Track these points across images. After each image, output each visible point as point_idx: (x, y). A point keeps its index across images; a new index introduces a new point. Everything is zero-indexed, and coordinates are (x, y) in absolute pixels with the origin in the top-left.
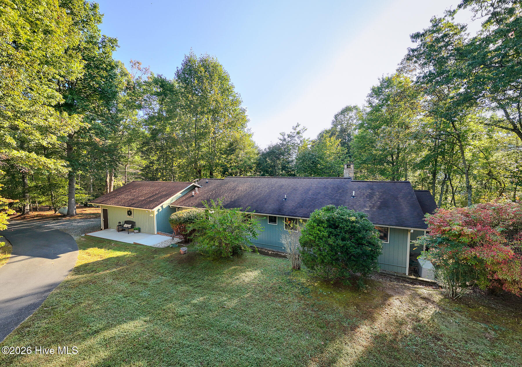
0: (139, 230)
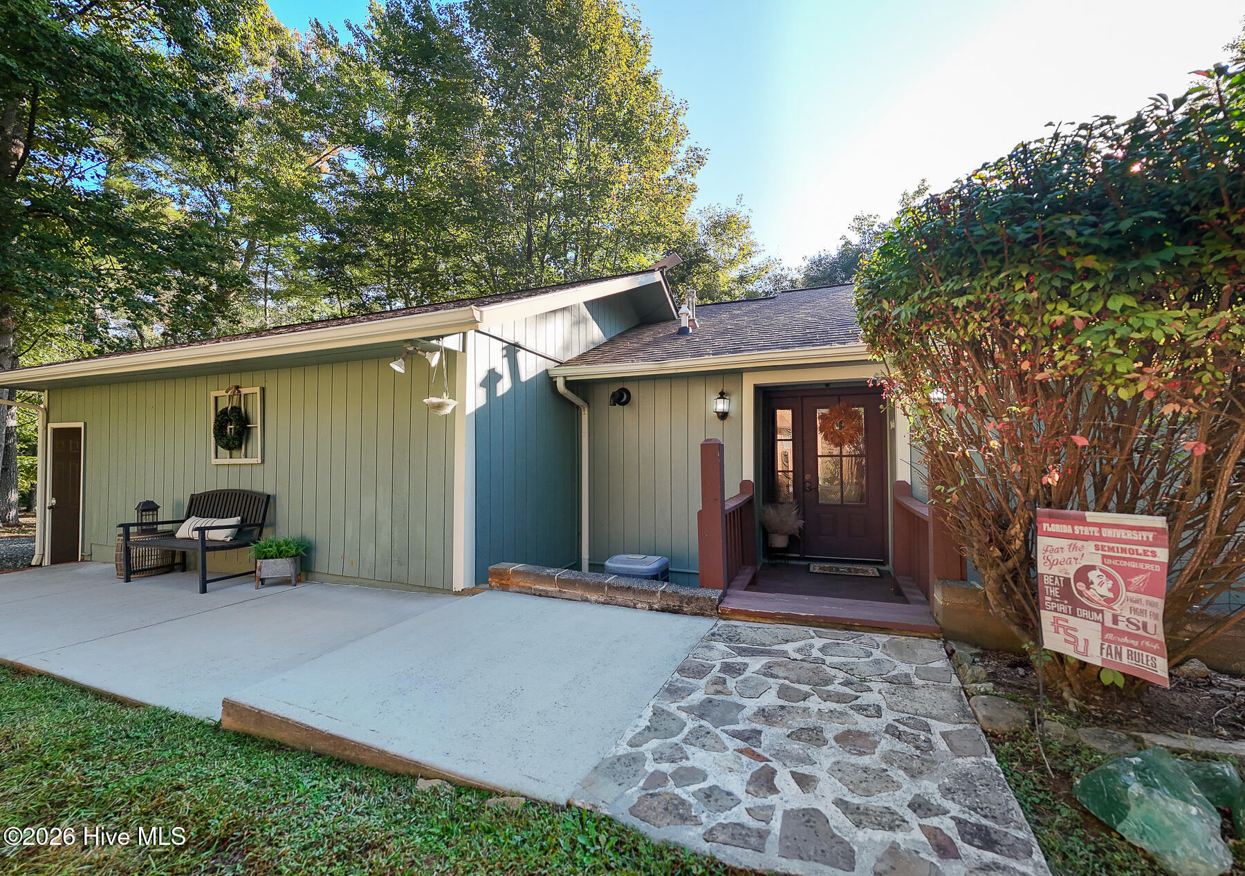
0: (304, 561)
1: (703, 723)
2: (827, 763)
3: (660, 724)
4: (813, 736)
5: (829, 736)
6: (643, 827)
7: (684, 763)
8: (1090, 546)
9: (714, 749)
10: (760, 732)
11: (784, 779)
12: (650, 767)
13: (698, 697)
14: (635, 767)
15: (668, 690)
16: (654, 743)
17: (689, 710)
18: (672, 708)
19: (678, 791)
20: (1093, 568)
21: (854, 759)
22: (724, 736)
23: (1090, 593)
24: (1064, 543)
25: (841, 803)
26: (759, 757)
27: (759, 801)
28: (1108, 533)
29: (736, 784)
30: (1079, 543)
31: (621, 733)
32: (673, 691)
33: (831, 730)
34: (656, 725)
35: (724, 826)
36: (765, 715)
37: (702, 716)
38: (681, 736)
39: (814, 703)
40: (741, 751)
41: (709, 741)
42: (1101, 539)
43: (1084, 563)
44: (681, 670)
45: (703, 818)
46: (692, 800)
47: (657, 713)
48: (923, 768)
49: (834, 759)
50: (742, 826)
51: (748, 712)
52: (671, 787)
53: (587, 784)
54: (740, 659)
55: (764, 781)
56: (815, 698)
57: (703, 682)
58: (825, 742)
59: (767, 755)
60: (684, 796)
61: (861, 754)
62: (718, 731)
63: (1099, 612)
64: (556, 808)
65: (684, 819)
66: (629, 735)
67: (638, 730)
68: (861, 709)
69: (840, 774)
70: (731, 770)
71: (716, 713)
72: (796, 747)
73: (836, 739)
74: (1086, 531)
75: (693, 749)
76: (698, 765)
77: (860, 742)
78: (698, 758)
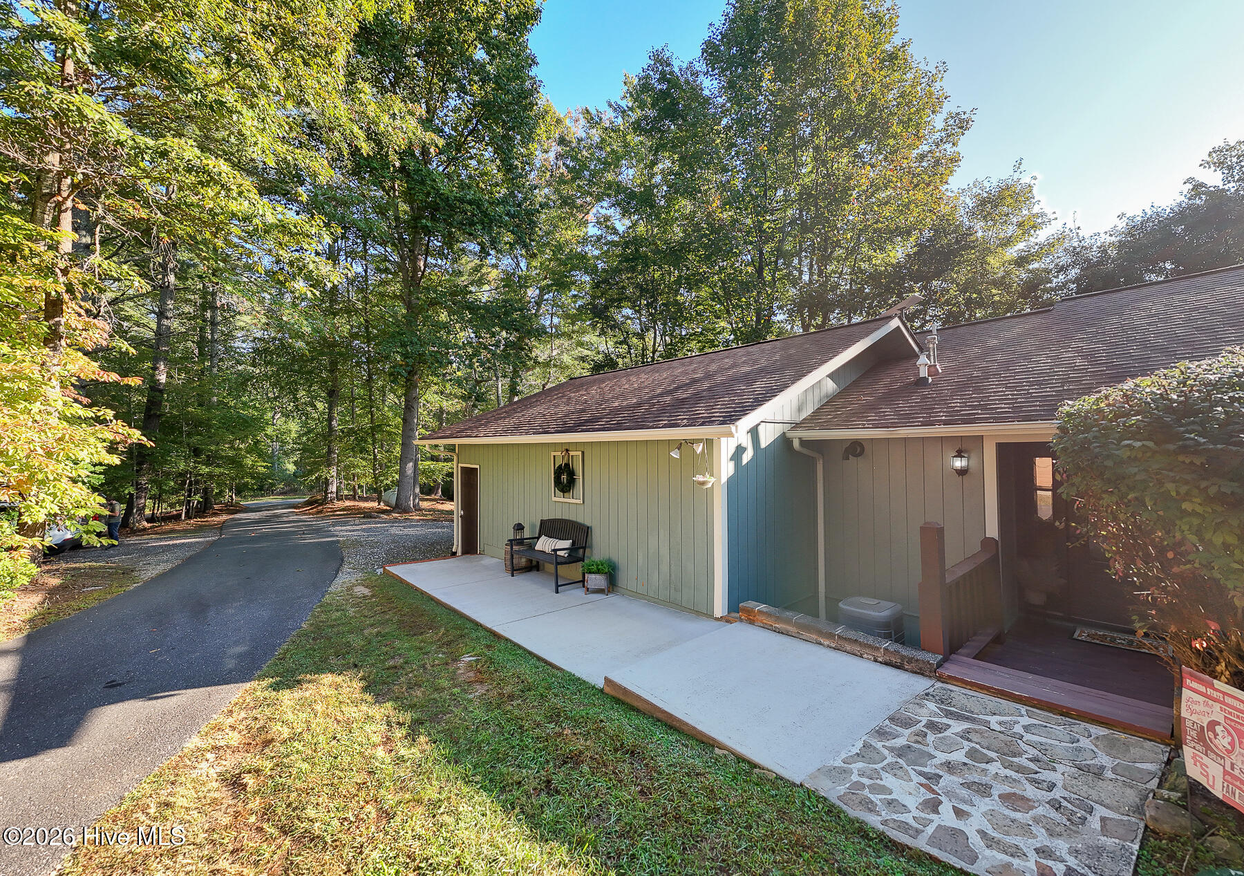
0: (612, 576)
1: (899, 760)
2: (984, 808)
3: (867, 752)
4: (983, 790)
5: (995, 793)
6: (845, 807)
7: (878, 781)
8: (1217, 706)
9: (902, 778)
10: (941, 777)
11: (946, 808)
12: (855, 778)
13: (900, 742)
14: (845, 775)
15: (877, 732)
16: (860, 765)
17: (891, 749)
18: (879, 745)
19: (871, 796)
20: (1219, 724)
21: (1007, 812)
22: (912, 773)
23: (1216, 742)
24: (1201, 699)
25: (983, 834)
26: (933, 792)
27: (923, 815)
28: (1228, 700)
29: (912, 802)
30: (1210, 702)
31: (839, 753)
32: (881, 733)
33: (999, 789)
34: (864, 754)
35: (895, 820)
36: (949, 767)
37: (900, 756)
38: (881, 765)
39: (995, 768)
40: (921, 785)
41: (899, 773)
42: (1223, 703)
43: (1213, 718)
44: (892, 719)
45: (883, 813)
46: (878, 802)
47: (866, 746)
48: (1065, 833)
49: (991, 808)
50: (907, 824)
51: (936, 761)
52: (866, 792)
53: (812, 777)
54: (945, 720)
55: (933, 806)
56: (998, 764)
57: (907, 732)
58: (990, 795)
59: (940, 792)
60: (873, 799)
61: (1015, 810)
62: (909, 768)
63: (1222, 758)
64: (794, 784)
65: (871, 810)
66: (843, 756)
67: (850, 754)
68: (1035, 782)
69: (990, 817)
70: (910, 794)
71: (911, 756)
72: (964, 792)
73: (1000, 796)
74: (1215, 694)
75: (887, 774)
76: (888, 785)
77: (1019, 803)
78: (888, 780)
